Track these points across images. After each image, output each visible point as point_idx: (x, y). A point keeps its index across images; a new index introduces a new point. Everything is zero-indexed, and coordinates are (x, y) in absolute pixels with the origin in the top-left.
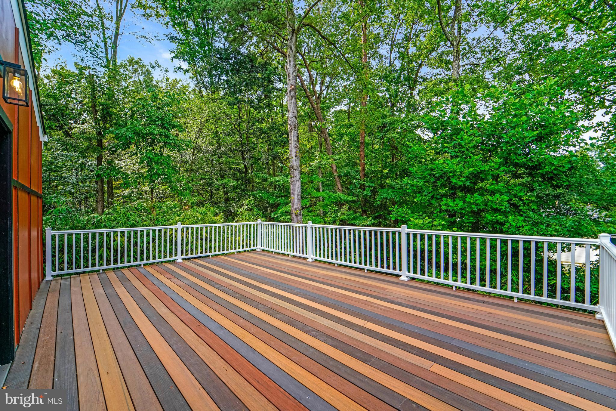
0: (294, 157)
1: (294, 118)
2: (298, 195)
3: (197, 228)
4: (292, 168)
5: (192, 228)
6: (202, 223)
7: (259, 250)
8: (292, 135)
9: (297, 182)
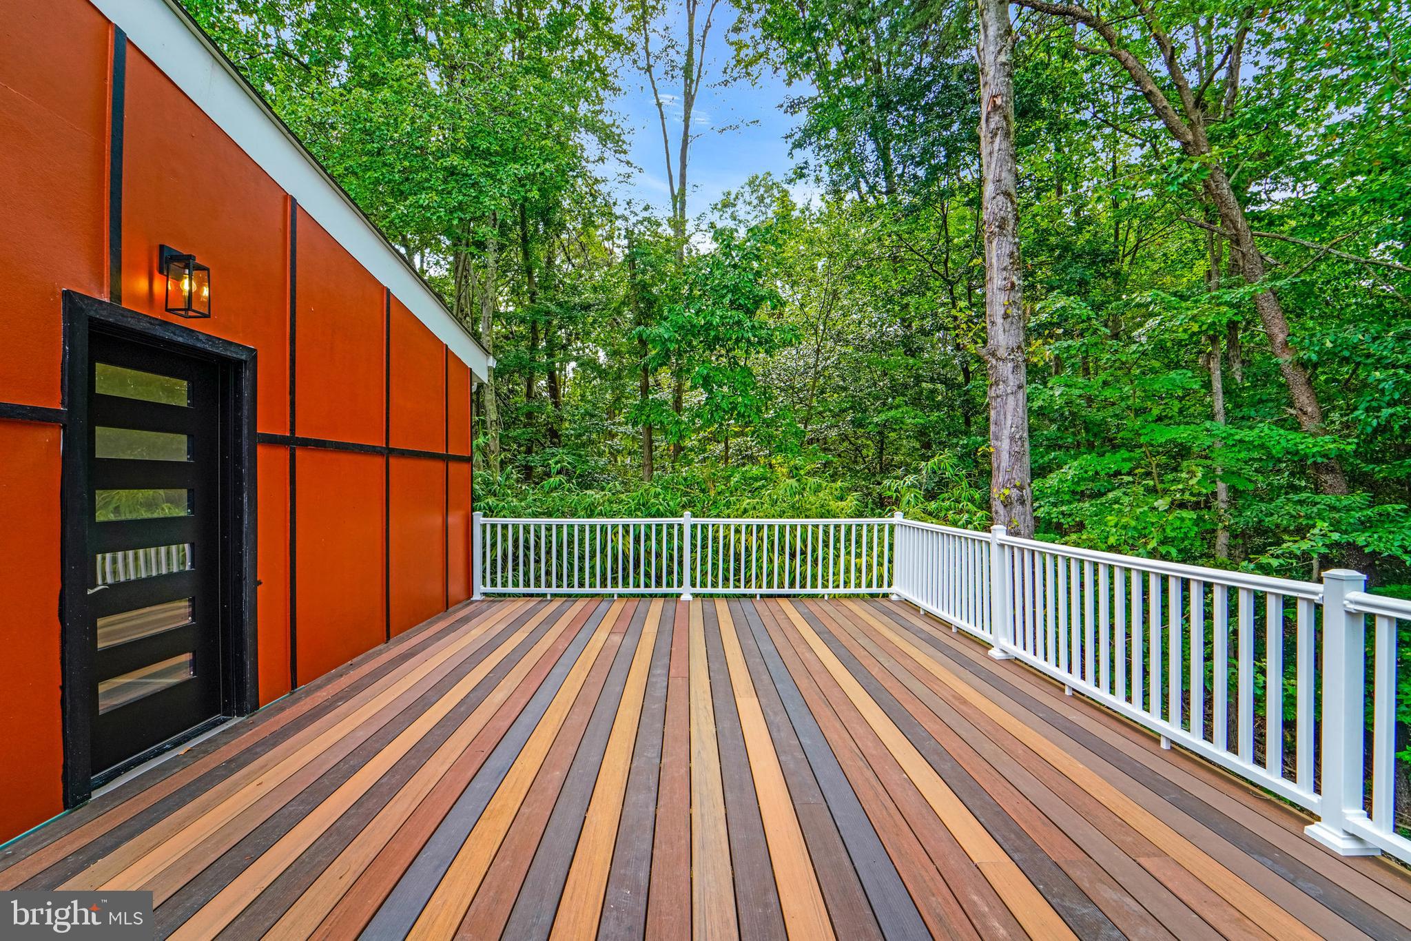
0: (999, 321)
1: (1000, 198)
2: (1012, 438)
3: (782, 528)
4: (993, 354)
5: (770, 527)
6: (793, 517)
7: (894, 598)
8: (994, 254)
9: (1011, 399)
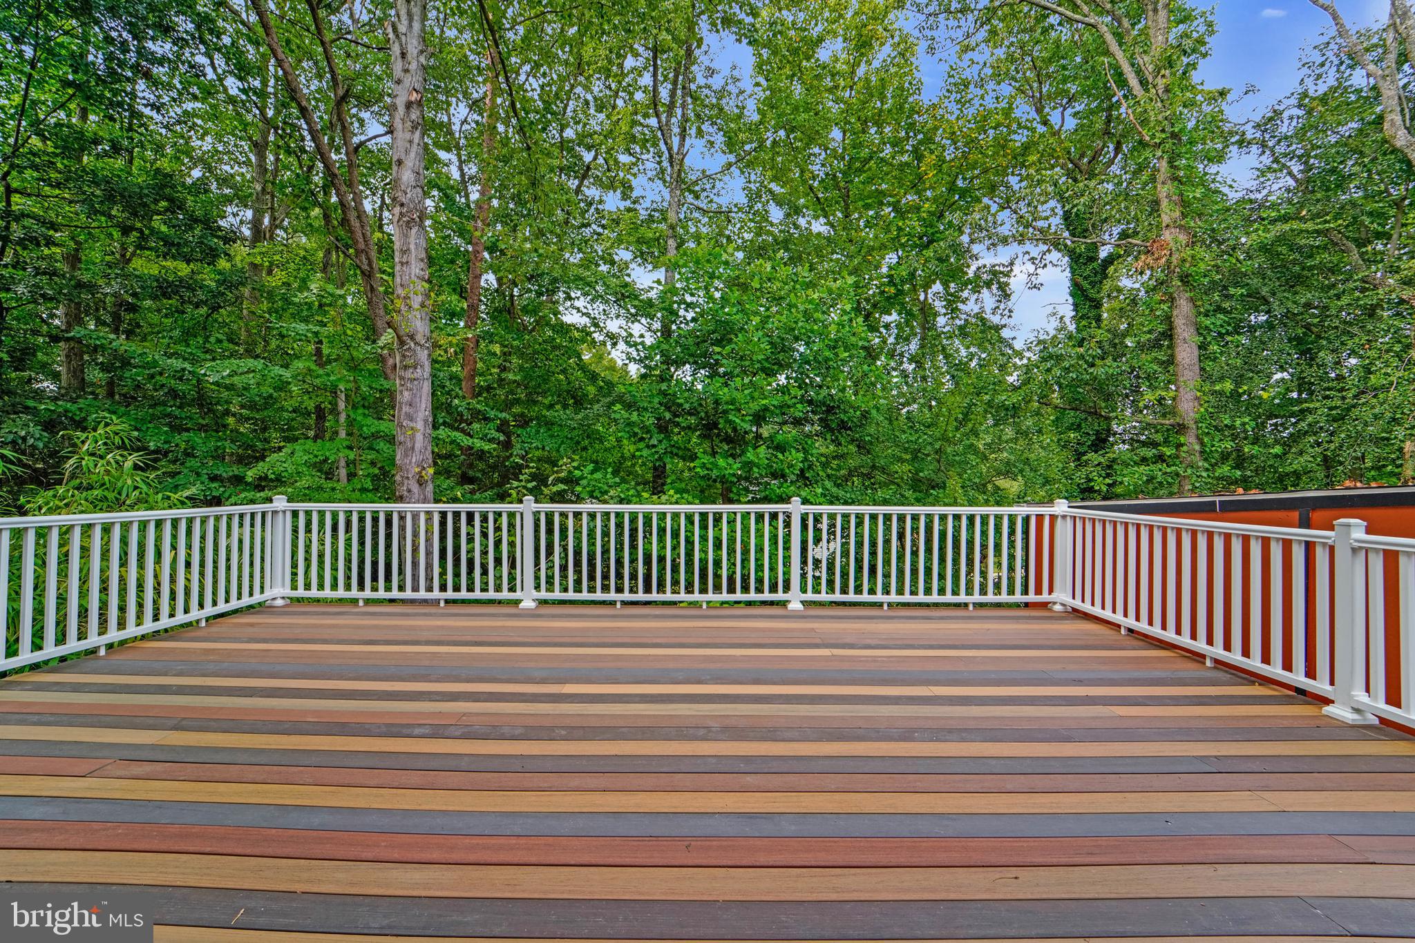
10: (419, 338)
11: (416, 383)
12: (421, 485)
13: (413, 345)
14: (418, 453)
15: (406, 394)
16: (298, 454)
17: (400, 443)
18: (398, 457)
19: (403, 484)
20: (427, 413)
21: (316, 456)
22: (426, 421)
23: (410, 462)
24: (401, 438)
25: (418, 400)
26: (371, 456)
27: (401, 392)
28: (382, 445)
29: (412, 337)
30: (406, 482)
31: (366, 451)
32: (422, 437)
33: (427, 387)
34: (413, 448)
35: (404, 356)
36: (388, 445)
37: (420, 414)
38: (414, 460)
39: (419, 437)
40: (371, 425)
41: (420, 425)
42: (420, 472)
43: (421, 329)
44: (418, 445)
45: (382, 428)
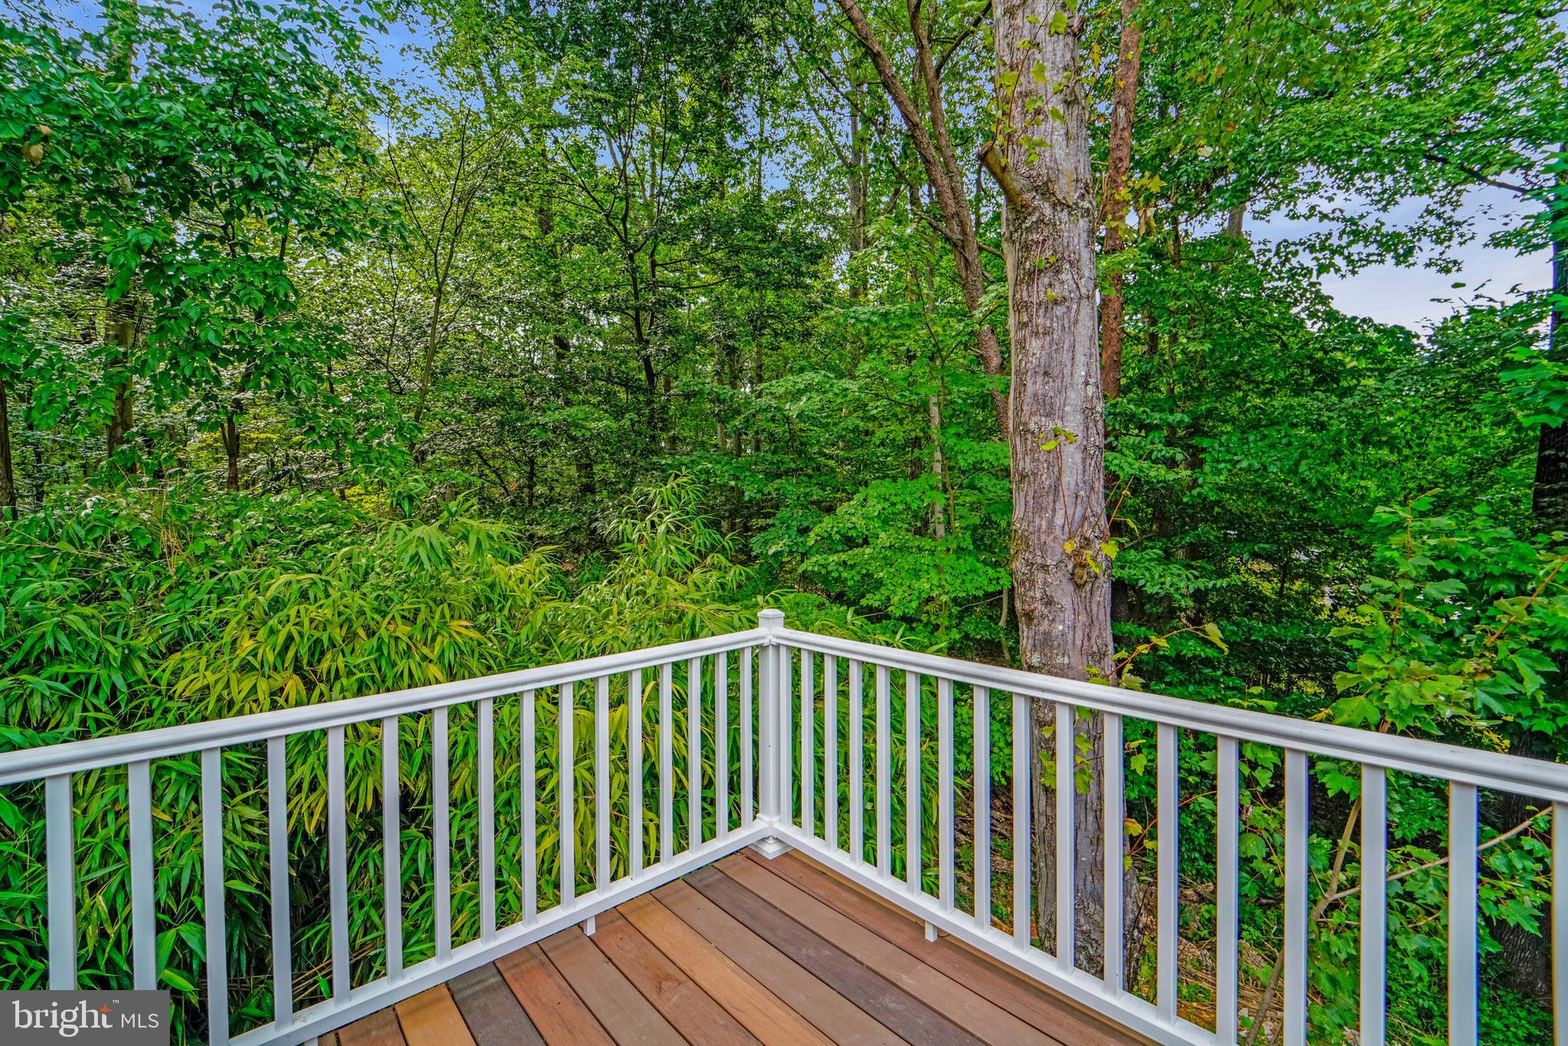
10: (1065, 188)
11: (1059, 310)
12: (1079, 587)
13: (1048, 211)
14: (1070, 501)
15: (1035, 345)
16: (871, 502)
17: (1023, 477)
18: (1018, 512)
19: (1033, 583)
20: (1091, 390)
21: (893, 504)
22: (1088, 412)
23: (1051, 523)
24: (1027, 465)
25: (1066, 357)
26: (971, 497)
27: (1022, 344)
28: (985, 481)
29: (1045, 190)
30: (1040, 576)
31: (965, 491)
32: (1078, 457)
33: (1086, 324)
34: (1056, 488)
35: (1026, 247)
36: (994, 481)
37: (1072, 395)
38: (1059, 520)
39: (1072, 456)
40: (970, 452)
41: (1073, 423)
42: (1077, 553)
43: (1066, 166)
44: (1069, 480)
45: (986, 456)
